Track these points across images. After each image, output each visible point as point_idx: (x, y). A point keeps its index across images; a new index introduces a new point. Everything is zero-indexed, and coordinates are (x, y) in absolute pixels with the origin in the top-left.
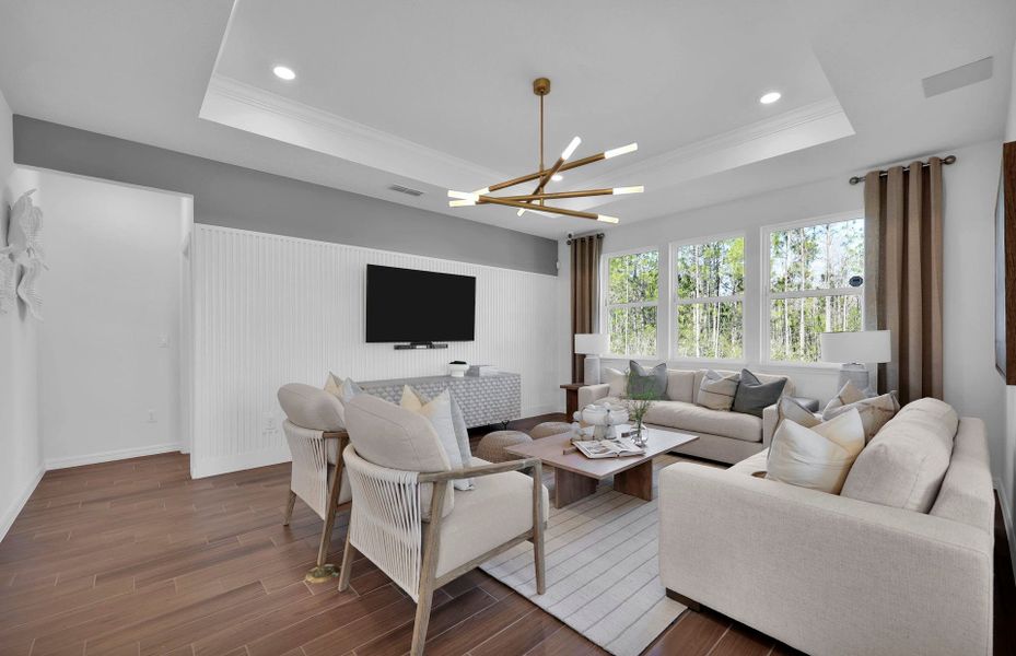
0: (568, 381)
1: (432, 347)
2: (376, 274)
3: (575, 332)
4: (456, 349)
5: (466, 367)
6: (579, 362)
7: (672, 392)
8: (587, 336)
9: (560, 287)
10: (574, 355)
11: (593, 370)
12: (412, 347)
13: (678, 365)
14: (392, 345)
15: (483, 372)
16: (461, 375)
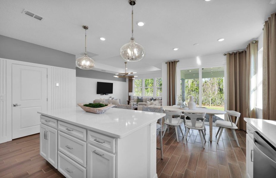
0: (128, 100)
1: (106, 95)
2: (99, 83)
3: (129, 92)
4: (110, 95)
5: (112, 98)
6: (129, 97)
7: (143, 101)
8: (131, 93)
9: (127, 84)
10: (129, 96)
11: (132, 98)
12: (103, 95)
13: (144, 97)
14: (100, 94)
15: (114, 98)
16: (111, 99)
